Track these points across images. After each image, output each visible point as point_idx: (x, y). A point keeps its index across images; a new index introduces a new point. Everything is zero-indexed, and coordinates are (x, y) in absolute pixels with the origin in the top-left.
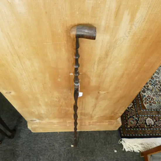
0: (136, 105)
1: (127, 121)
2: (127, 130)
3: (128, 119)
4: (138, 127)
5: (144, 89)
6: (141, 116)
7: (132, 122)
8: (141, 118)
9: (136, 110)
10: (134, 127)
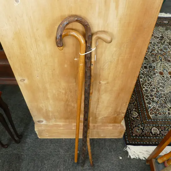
0: (141, 115)
1: (132, 130)
2: (132, 138)
3: (134, 128)
4: (143, 136)
5: (149, 101)
6: (146, 125)
7: (137, 131)
8: (147, 127)
9: (142, 120)
10: (140, 136)
